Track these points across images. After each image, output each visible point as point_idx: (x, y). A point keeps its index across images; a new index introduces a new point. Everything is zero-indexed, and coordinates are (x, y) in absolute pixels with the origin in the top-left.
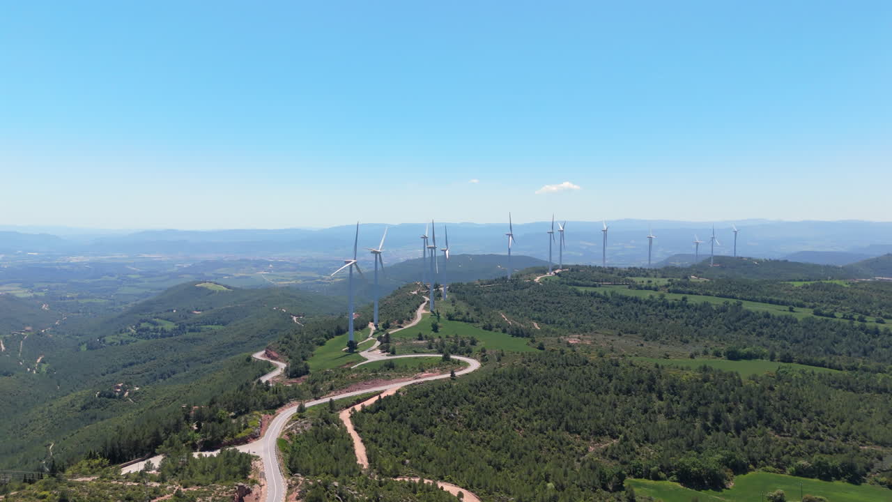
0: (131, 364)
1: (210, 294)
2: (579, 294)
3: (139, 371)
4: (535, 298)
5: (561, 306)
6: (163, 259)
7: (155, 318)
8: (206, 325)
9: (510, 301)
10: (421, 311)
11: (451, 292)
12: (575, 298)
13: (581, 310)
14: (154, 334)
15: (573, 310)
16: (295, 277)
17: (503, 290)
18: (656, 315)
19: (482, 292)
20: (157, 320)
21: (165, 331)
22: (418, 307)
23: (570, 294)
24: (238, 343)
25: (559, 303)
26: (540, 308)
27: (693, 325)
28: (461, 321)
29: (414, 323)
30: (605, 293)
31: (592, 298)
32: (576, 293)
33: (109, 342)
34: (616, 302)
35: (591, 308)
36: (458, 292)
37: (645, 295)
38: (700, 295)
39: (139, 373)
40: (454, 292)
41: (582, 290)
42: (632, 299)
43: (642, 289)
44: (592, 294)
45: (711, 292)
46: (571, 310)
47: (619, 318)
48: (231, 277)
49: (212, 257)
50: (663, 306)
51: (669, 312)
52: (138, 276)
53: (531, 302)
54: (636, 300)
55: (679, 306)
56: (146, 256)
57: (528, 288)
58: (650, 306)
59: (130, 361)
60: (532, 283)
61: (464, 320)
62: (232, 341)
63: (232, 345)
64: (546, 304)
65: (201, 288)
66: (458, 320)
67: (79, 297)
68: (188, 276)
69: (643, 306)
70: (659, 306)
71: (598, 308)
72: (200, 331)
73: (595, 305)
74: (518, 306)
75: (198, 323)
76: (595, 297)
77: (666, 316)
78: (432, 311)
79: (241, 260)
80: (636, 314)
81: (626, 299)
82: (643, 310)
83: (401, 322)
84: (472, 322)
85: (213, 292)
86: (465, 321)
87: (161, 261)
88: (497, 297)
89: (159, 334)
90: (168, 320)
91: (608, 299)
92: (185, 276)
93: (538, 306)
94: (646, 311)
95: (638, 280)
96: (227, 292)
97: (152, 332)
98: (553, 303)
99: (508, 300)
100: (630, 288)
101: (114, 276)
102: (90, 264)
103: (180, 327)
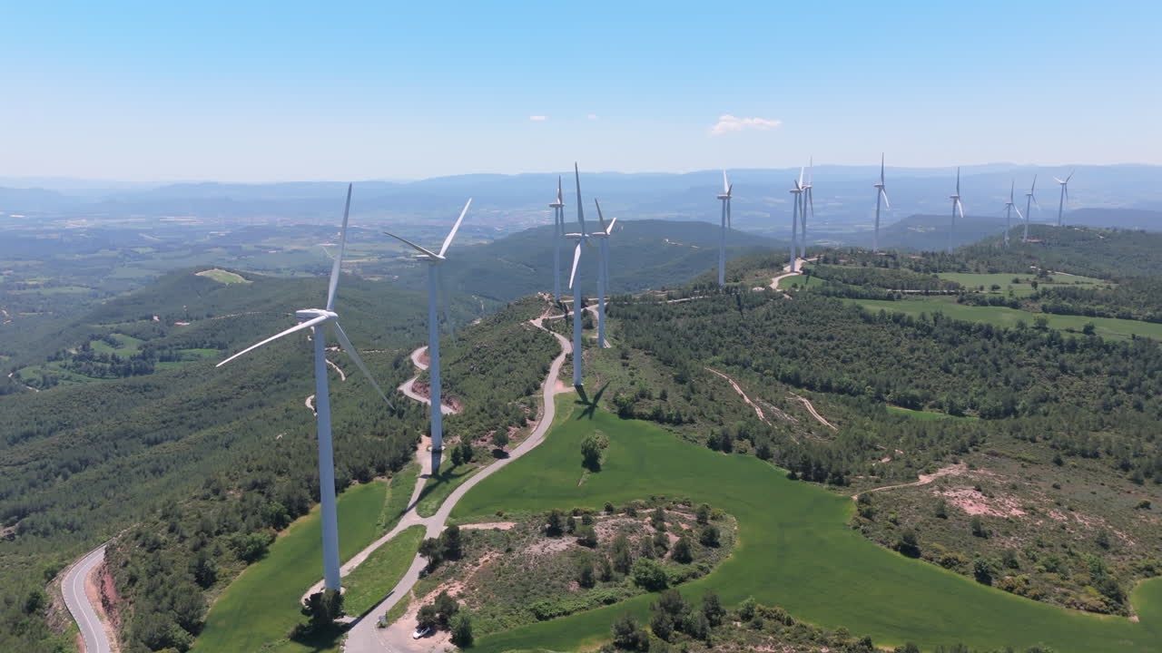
0: (27, 436)
1: (214, 289)
2: (868, 319)
3: (21, 458)
4: (780, 327)
5: (838, 346)
6: (193, 224)
7: (117, 332)
8: (191, 348)
9: (729, 335)
10: (553, 388)
11: (610, 316)
12: (861, 327)
13: (879, 354)
14: (100, 364)
15: (862, 355)
16: (371, 251)
17: (714, 311)
18: (1042, 367)
19: (673, 314)
20: (118, 337)
21: (118, 361)
22: (546, 371)
23: (850, 318)
24: (216, 402)
25: (830, 338)
26: (794, 350)
27: (1129, 389)
28: (651, 418)
29: (537, 435)
30: (923, 317)
31: (898, 326)
32: (862, 316)
33: (25, 378)
34: (948, 337)
35: (899, 350)
36: (626, 317)
37: (1006, 319)
38: (1109, 317)
39: (21, 464)
40: (618, 316)
41: (872, 308)
42: (980, 328)
43: (984, 304)
44: (897, 319)
45: (1134, 312)
46: (858, 355)
47: (961, 372)
48: (279, 251)
49: (262, 221)
50: (1050, 346)
51: (1069, 359)
52: (149, 250)
53: (773, 336)
54: (988, 332)
55: (1086, 346)
56: (172, 219)
57: (762, 304)
58: (1022, 345)
59: (27, 428)
60: (769, 294)
61: (657, 417)
62: (204, 396)
63: (205, 404)
64: (805, 341)
65: (202, 278)
66: (642, 417)
67: (49, 285)
68: (219, 250)
69: (1008, 346)
70: (1043, 345)
71: (912, 350)
72: (179, 360)
73: (906, 344)
74: (748, 344)
75: (178, 345)
76: (903, 326)
77: (1063, 369)
78: (579, 388)
79: (298, 226)
80: (995, 362)
81: (966, 328)
82: (1008, 354)
83: (502, 440)
84: (679, 422)
85: (221, 285)
86: (661, 421)
87: (190, 227)
88: (704, 327)
89: (108, 366)
90: (134, 336)
91: (930, 331)
92: (215, 250)
93: (788, 346)
94: (1015, 358)
95: (968, 281)
96: (242, 285)
97: (98, 361)
98: (818, 339)
99: (723, 331)
100: (960, 301)
101: (115, 250)
102: (89, 231)
103: (144, 353)
